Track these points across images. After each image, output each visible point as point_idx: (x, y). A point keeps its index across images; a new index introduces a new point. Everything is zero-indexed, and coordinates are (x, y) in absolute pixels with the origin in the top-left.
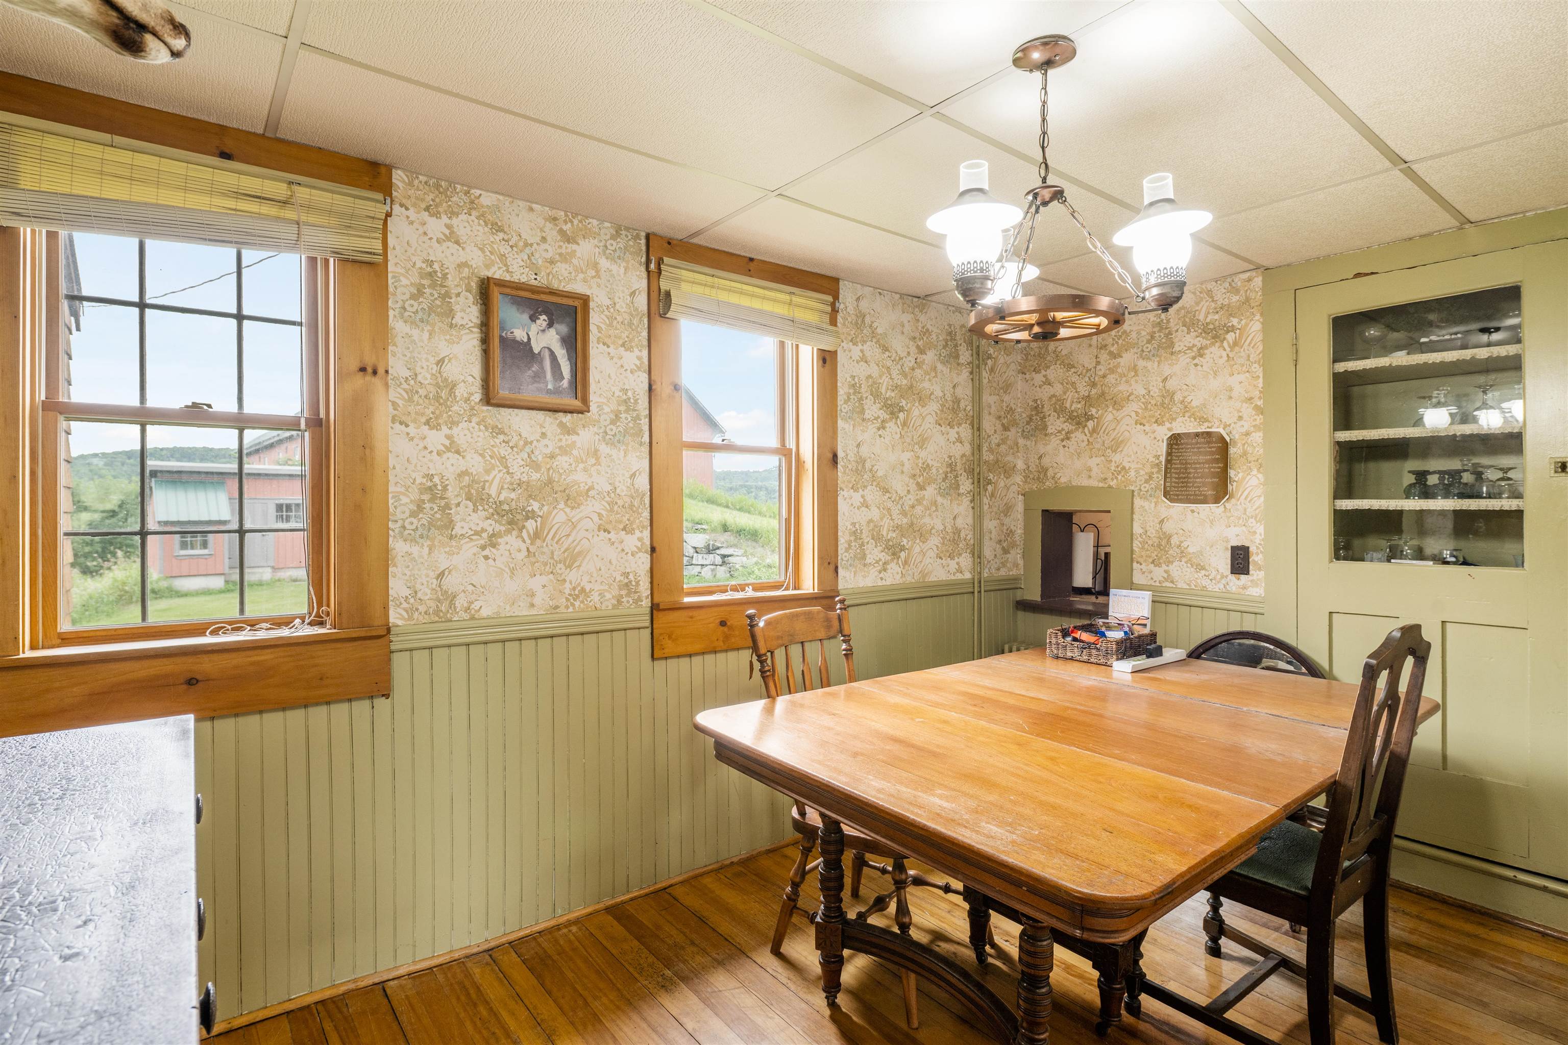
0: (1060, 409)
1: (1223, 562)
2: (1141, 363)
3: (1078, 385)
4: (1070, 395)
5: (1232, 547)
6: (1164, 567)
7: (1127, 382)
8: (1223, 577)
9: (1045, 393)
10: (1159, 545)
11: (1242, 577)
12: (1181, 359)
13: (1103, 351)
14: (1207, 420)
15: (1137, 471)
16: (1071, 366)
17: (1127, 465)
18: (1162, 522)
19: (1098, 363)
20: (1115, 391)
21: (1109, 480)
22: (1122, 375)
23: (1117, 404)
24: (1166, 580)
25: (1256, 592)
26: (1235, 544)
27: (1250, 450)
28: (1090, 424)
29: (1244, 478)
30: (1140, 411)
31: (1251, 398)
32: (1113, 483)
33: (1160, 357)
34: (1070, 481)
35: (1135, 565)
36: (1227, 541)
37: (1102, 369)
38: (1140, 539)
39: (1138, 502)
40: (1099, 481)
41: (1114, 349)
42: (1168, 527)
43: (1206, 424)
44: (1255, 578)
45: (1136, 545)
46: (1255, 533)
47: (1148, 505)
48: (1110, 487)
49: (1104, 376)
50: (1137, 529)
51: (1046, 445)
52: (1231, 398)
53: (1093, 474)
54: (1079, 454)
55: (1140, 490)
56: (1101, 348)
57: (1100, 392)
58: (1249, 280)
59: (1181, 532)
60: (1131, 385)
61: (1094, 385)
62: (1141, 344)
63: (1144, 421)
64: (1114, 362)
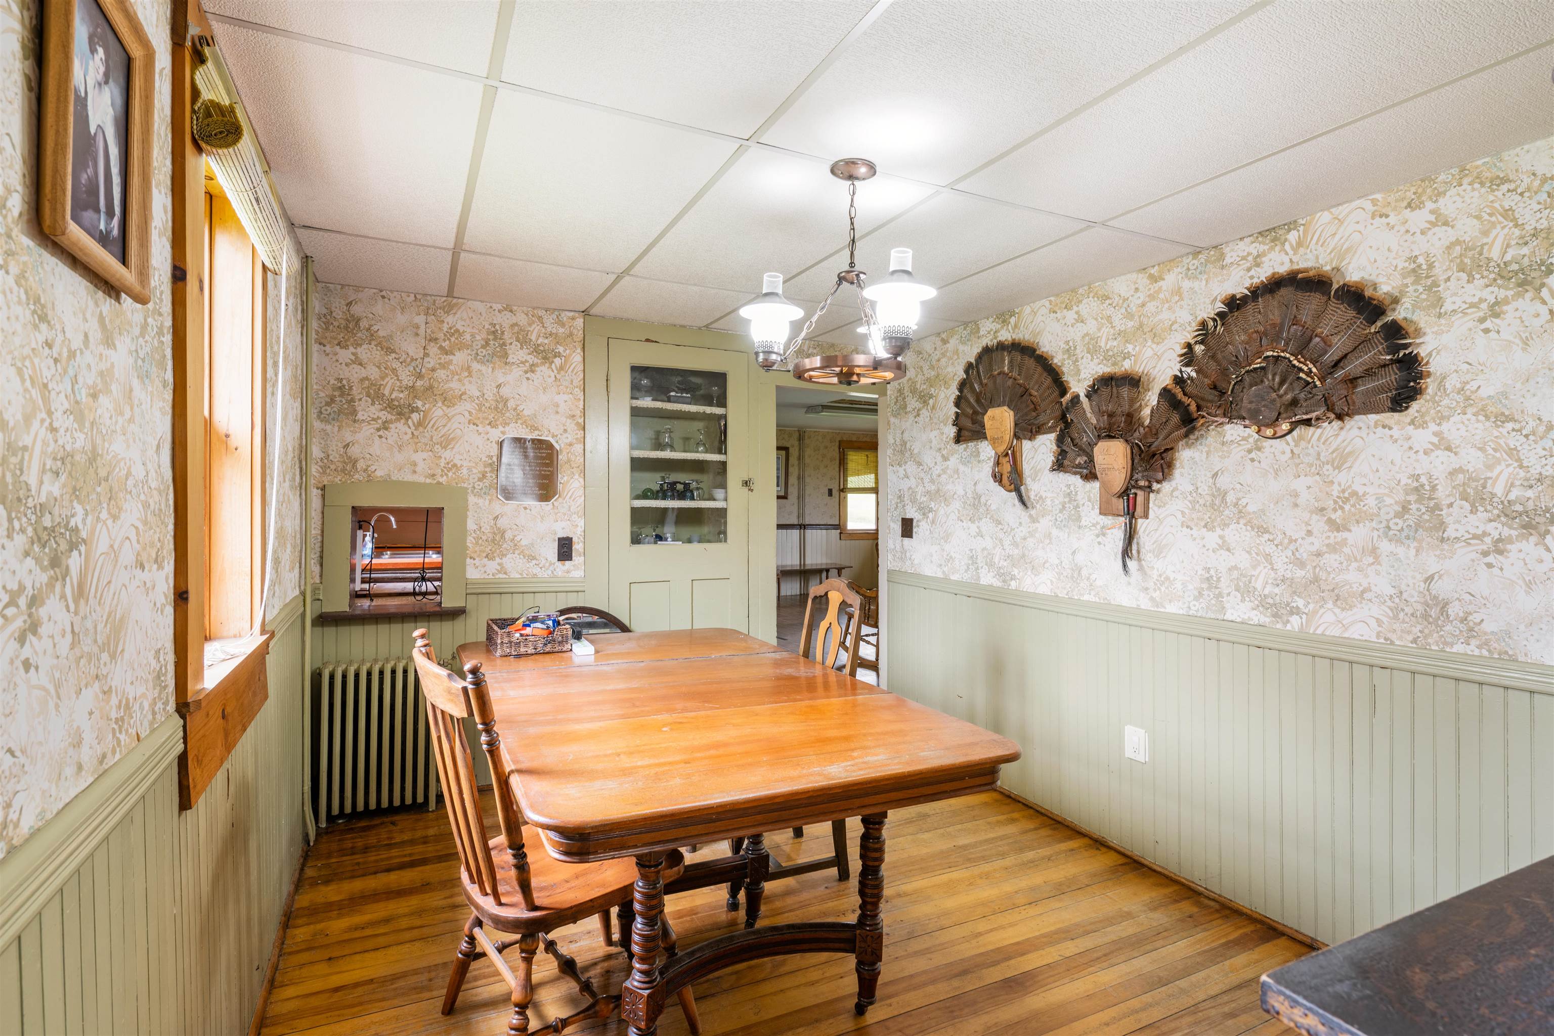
0: (375, 394)
1: (552, 551)
2: (475, 366)
3: (400, 372)
4: (390, 382)
5: (559, 539)
6: (498, 560)
7: (460, 380)
8: (551, 564)
9: (355, 374)
10: (494, 540)
11: (567, 563)
12: (515, 371)
13: (432, 344)
14: (537, 429)
15: (470, 470)
16: (390, 351)
17: (459, 463)
18: (496, 518)
19: (426, 355)
20: (446, 386)
21: (438, 476)
22: (454, 373)
23: (448, 400)
24: (499, 572)
25: (578, 574)
26: (561, 536)
27: (573, 458)
28: (415, 416)
29: (568, 482)
30: (474, 412)
31: (574, 416)
32: (443, 480)
33: (494, 364)
34: (389, 475)
35: (468, 561)
36: (555, 534)
37: (430, 362)
38: (474, 535)
39: (472, 499)
40: (426, 477)
41: (446, 344)
42: (502, 523)
43: (537, 432)
44: (576, 563)
45: (470, 541)
46: (577, 526)
47: (483, 502)
48: (439, 483)
49: (433, 370)
50: (471, 525)
51: (354, 432)
52: (557, 412)
53: (418, 469)
54: (400, 448)
55: (474, 487)
56: (430, 340)
57: (427, 384)
58: (573, 319)
59: (515, 527)
60: (464, 385)
61: (420, 376)
62: (475, 347)
63: (478, 422)
64: (445, 358)
